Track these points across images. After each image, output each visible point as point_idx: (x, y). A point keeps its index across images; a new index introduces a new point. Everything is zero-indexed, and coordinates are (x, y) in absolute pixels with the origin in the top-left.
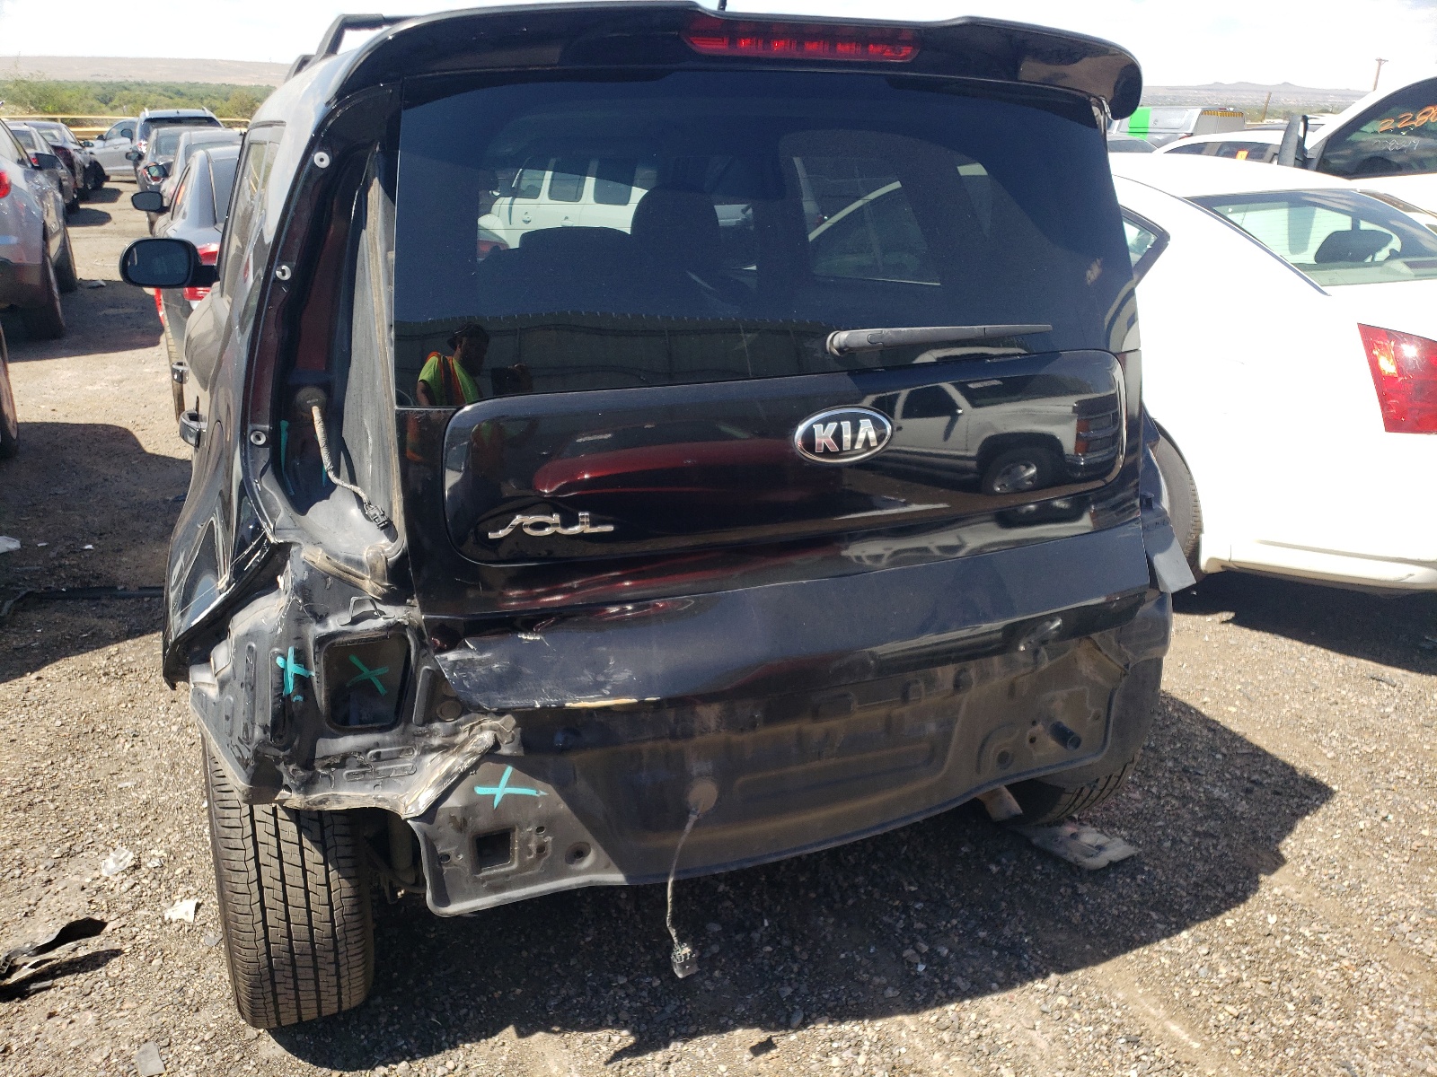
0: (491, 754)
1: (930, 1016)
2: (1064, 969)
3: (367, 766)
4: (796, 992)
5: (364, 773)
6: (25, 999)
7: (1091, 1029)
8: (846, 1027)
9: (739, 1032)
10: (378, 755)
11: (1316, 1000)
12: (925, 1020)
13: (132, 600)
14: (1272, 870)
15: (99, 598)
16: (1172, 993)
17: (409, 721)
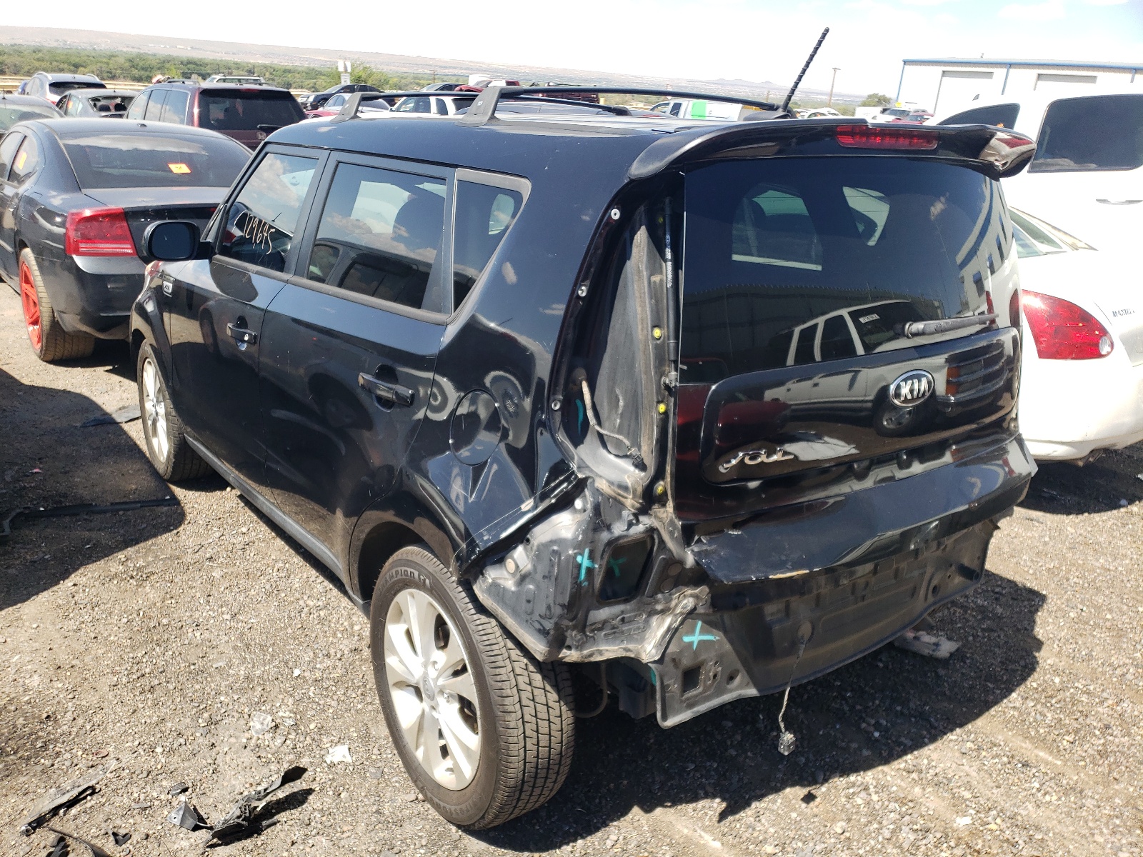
0: (691, 614)
1: (900, 764)
2: (961, 725)
3: (617, 628)
4: (807, 759)
5: (614, 633)
6: (260, 834)
7: (997, 760)
8: (853, 778)
9: (788, 790)
10: (623, 620)
11: (1107, 727)
12: (897, 767)
13: (108, 515)
14: (1039, 649)
15: (78, 514)
16: (1029, 732)
17: (644, 594)
